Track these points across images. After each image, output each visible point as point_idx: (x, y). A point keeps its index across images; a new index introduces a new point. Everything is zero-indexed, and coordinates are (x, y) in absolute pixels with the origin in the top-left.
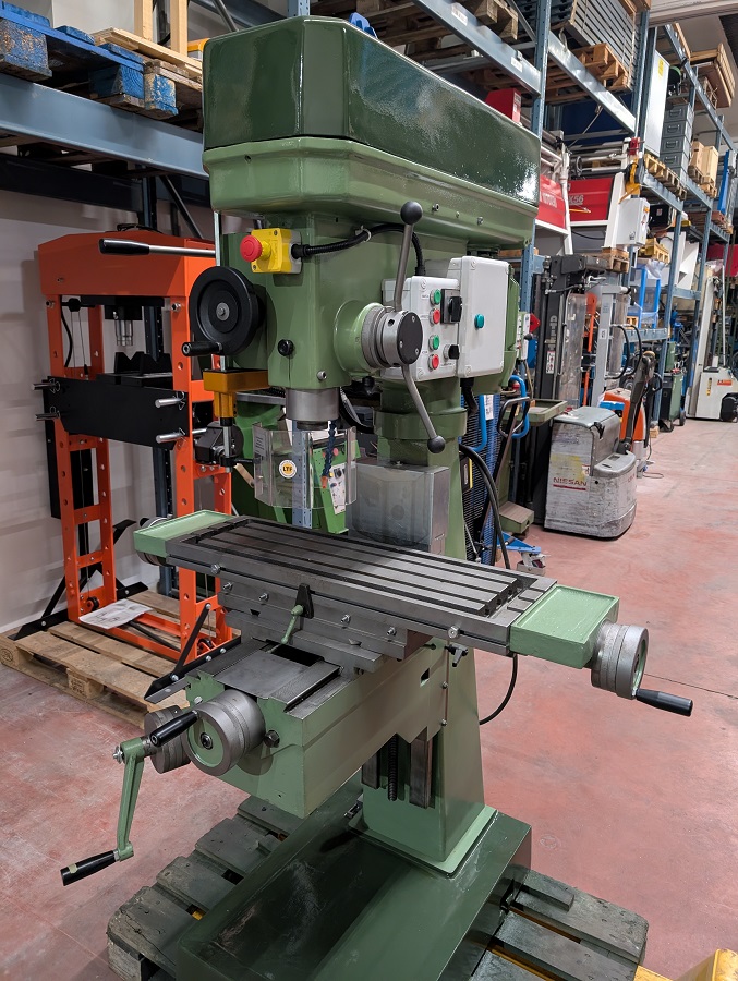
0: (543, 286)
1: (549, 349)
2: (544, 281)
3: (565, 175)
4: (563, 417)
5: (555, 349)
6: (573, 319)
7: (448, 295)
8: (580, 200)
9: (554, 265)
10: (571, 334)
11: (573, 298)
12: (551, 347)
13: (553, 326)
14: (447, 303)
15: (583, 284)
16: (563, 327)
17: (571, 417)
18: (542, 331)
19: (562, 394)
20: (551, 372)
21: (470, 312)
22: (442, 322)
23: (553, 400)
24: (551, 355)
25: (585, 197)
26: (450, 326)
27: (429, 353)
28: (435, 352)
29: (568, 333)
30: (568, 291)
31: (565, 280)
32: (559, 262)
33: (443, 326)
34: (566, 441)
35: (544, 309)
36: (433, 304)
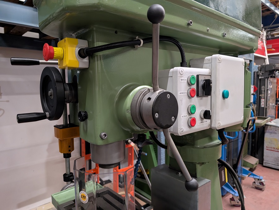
0: (258, 76)
1: (262, 98)
2: (258, 74)
3: (264, 38)
4: (269, 123)
5: (264, 98)
6: (271, 87)
7: (201, 79)
8: (271, 46)
9: (262, 68)
10: (271, 92)
11: (271, 79)
12: (263, 97)
13: (263, 90)
14: (201, 83)
15: (275, 74)
16: (267, 90)
17: (272, 123)
18: (259, 92)
19: (268, 114)
20: (263, 106)
21: (218, 89)
22: (198, 96)
23: (264, 117)
24: (263, 100)
25: (272, 45)
26: (204, 98)
27: (188, 117)
28: (193, 116)
29: (269, 92)
30: (268, 77)
31: (267, 73)
32: (264, 67)
33: (199, 98)
34: (271, 133)
35: (259, 84)
36: (190, 84)
